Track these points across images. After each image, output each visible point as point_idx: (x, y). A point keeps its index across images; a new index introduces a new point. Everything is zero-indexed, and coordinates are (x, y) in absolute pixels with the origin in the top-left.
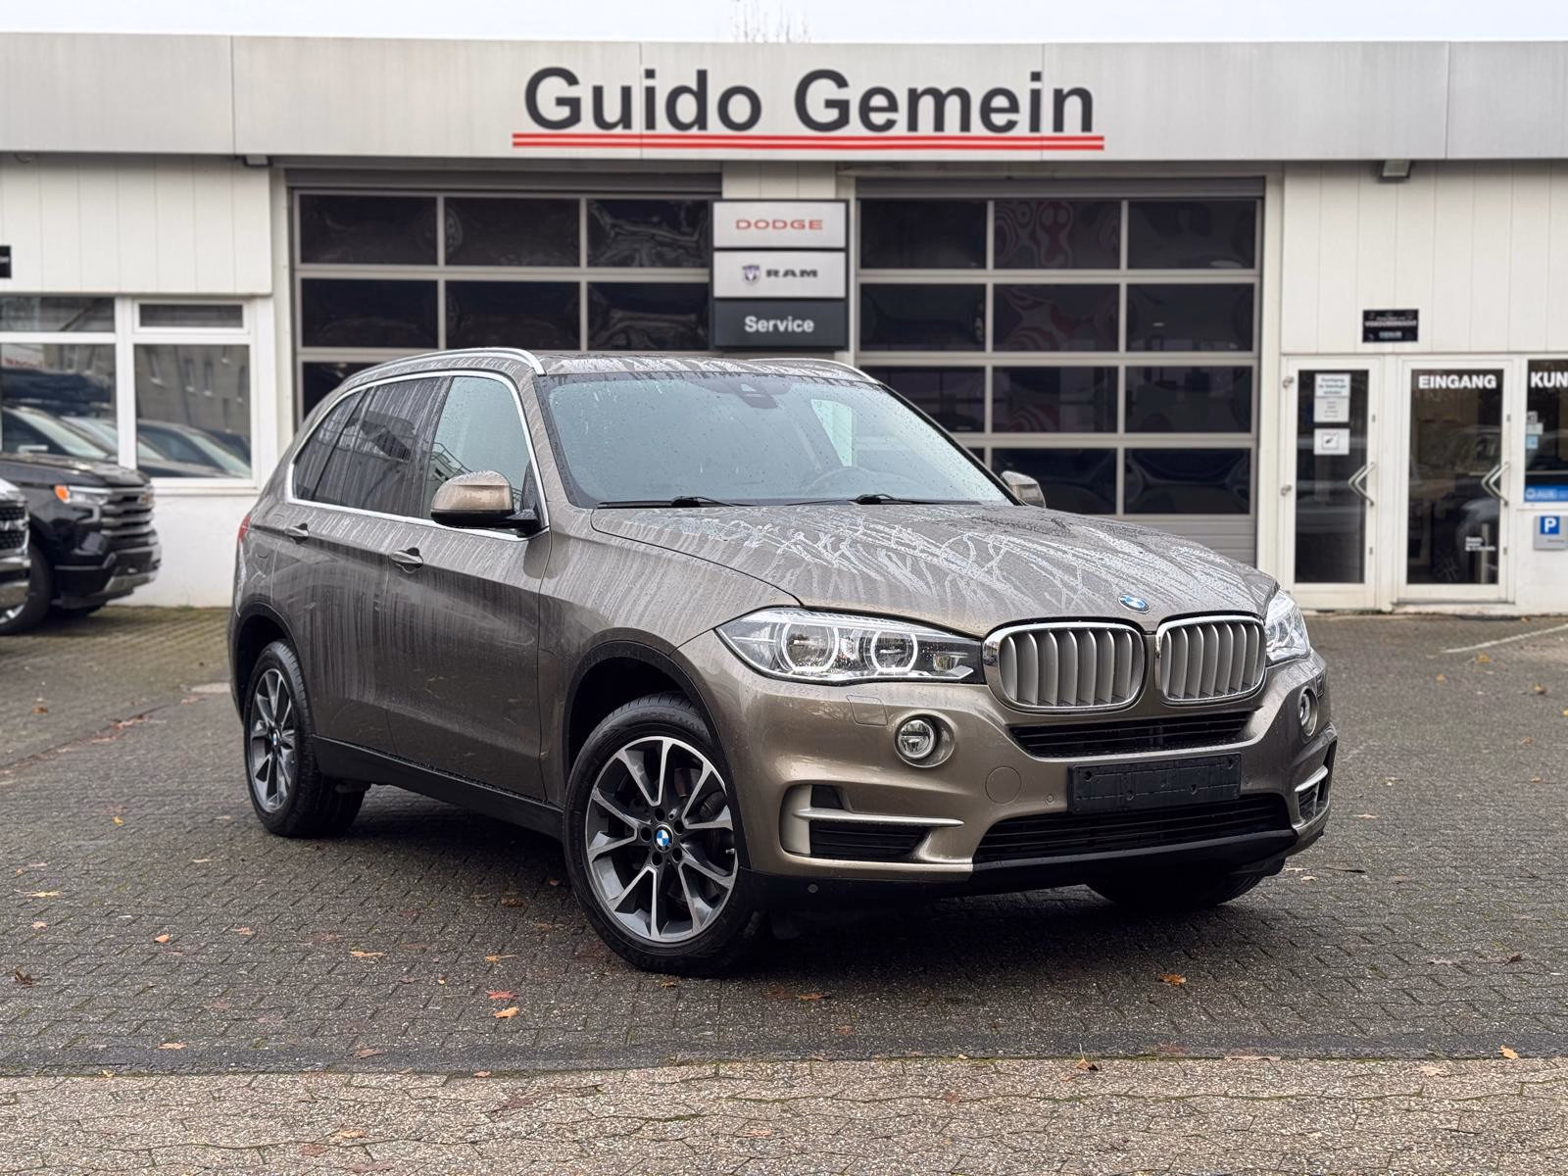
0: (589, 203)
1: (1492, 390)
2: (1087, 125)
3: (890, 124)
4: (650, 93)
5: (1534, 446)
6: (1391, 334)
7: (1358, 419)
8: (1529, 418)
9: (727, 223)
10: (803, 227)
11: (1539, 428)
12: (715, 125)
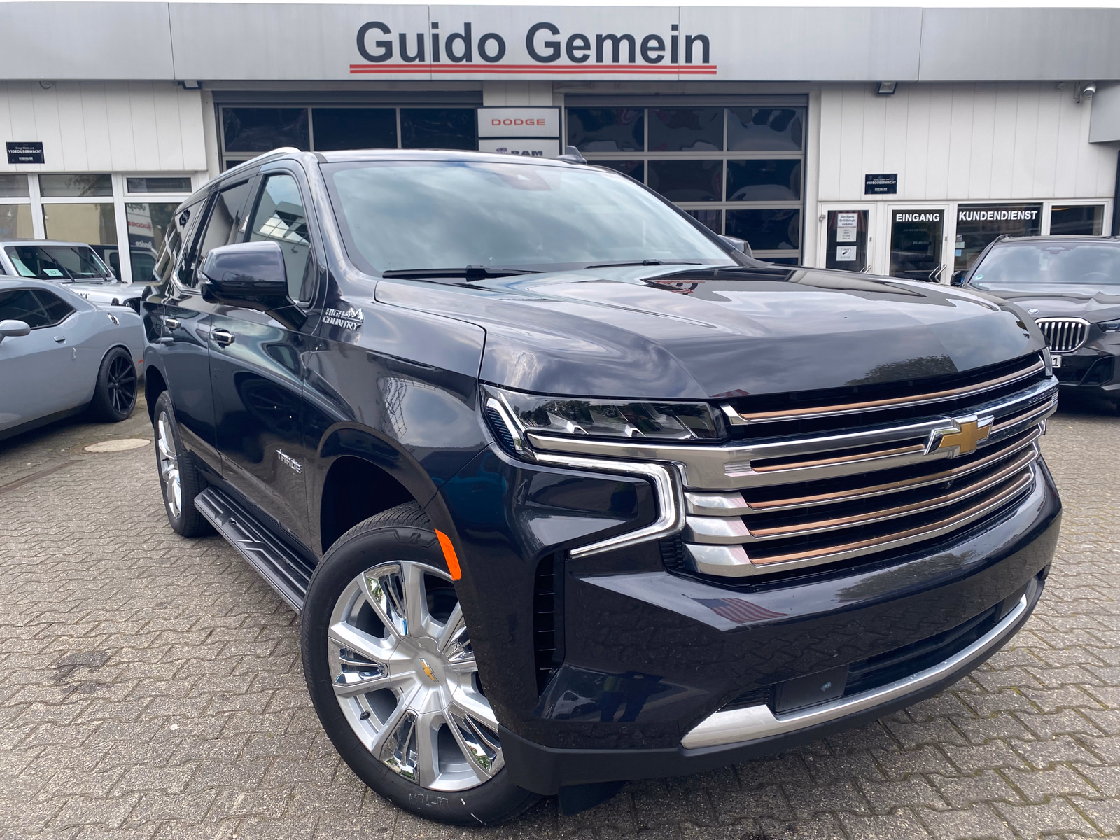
0: (401, 109)
1: (937, 221)
2: (706, 58)
3: (586, 57)
4: (436, 38)
5: (960, 255)
6: (882, 189)
7: (861, 241)
8: (957, 239)
9: (486, 120)
10: (533, 123)
11: (962, 245)
12: (477, 59)
